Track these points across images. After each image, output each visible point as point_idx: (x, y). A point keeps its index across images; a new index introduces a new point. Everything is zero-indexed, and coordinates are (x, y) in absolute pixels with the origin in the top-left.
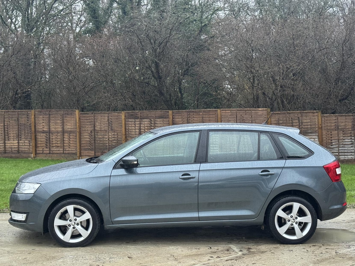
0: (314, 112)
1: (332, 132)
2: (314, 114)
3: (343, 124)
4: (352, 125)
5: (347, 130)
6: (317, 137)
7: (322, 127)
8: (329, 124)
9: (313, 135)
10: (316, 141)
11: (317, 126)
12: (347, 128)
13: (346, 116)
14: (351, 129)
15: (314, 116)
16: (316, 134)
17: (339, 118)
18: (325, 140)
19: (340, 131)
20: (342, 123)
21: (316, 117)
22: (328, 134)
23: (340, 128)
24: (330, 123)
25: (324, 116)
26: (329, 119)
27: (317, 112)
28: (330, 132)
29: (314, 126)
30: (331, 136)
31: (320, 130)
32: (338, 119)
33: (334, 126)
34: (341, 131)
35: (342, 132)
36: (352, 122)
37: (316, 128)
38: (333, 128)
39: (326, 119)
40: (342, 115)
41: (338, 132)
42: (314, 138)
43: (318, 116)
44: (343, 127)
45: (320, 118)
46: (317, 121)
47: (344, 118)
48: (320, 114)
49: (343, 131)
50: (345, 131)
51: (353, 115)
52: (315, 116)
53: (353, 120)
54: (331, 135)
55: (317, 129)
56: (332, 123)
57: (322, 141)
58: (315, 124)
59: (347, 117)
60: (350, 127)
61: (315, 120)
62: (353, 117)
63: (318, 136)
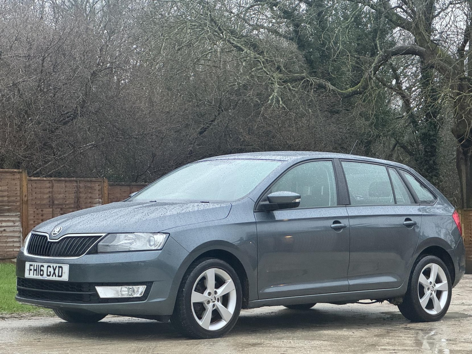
0: (15, 172)
1: (44, 209)
2: (14, 175)
3: (61, 196)
4: (75, 198)
5: (67, 207)
6: (18, 219)
7: (27, 200)
8: (39, 196)
9: (12, 214)
10: (17, 226)
11: (19, 198)
12: (67, 202)
13: (66, 181)
14: (73, 206)
15: (14, 179)
16: (17, 214)
17: (56, 185)
18: (32, 224)
19: (56, 208)
20: (59, 194)
21: (18, 182)
22: (37, 214)
23: (56, 202)
24: (41, 193)
25: (32, 180)
26: (39, 185)
27: (19, 172)
28: (40, 210)
29: (14, 199)
30: (41, 218)
31: (24, 206)
32: (52, 187)
33: (47, 198)
34: (58, 208)
35: (59, 210)
36: (75, 193)
37: (17, 201)
38: (44, 202)
39: (34, 185)
40: (60, 180)
41: (53, 210)
42: (13, 221)
43: (21, 180)
44: (61, 201)
45: (25, 183)
46: (19, 189)
47: (63, 185)
48: (24, 175)
49: (61, 209)
50: (64, 208)
51: (77, 181)
52: (16, 178)
53: (76, 189)
54: (42, 215)
55: (18, 204)
56: (44, 193)
57: (28, 227)
58: (16, 196)
59: (68, 184)
60: (72, 202)
61: (17, 187)
62: (76, 184)
63: (21, 217)
